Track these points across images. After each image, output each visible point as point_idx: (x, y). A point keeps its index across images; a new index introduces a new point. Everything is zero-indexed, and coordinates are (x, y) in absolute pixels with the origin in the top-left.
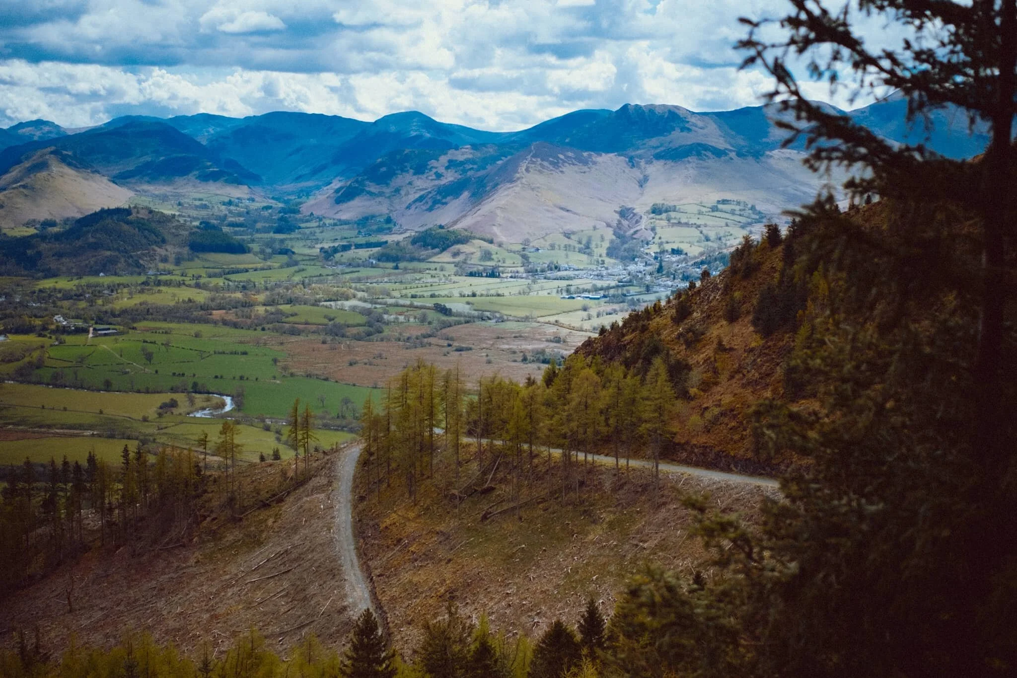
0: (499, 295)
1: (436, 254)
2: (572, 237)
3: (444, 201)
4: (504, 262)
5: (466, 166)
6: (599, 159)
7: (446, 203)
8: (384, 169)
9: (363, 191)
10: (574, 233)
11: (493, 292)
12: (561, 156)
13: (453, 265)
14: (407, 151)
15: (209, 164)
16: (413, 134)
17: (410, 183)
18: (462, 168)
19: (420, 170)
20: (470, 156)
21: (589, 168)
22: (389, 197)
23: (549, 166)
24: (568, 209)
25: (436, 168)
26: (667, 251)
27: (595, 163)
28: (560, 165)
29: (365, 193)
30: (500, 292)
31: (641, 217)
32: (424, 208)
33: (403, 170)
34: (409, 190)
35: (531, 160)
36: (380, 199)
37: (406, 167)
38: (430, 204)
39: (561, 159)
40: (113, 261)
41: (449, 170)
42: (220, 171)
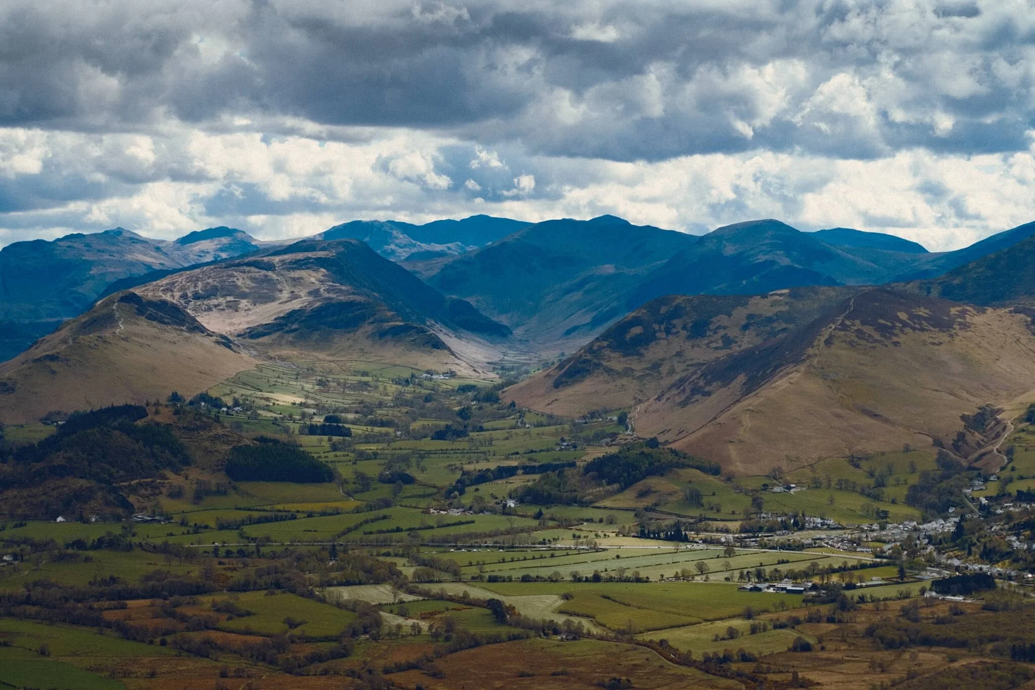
0: (638, 580)
1: (610, 494)
2: (863, 464)
3: (707, 389)
4: (718, 511)
5: (774, 325)
6: (979, 319)
7: (709, 394)
8: (637, 330)
9: (598, 365)
10: (868, 458)
11: (628, 574)
12: (903, 316)
13: (632, 514)
14: (680, 300)
15: (390, 314)
16: (762, 258)
17: (679, 354)
18: (768, 328)
19: (698, 331)
20: (785, 308)
21: (951, 336)
22: (640, 378)
23: (873, 333)
24: (877, 412)
25: (725, 328)
26: (1010, 495)
27: (965, 326)
28: (896, 331)
29: (601, 370)
30: (643, 574)
31: (1005, 428)
32: (678, 400)
33: (668, 332)
34: (676, 365)
35: (842, 324)
36: (624, 381)
37: (674, 326)
38: (688, 392)
39: (901, 321)
40: (82, 496)
41: (747, 332)
42: (406, 325)
